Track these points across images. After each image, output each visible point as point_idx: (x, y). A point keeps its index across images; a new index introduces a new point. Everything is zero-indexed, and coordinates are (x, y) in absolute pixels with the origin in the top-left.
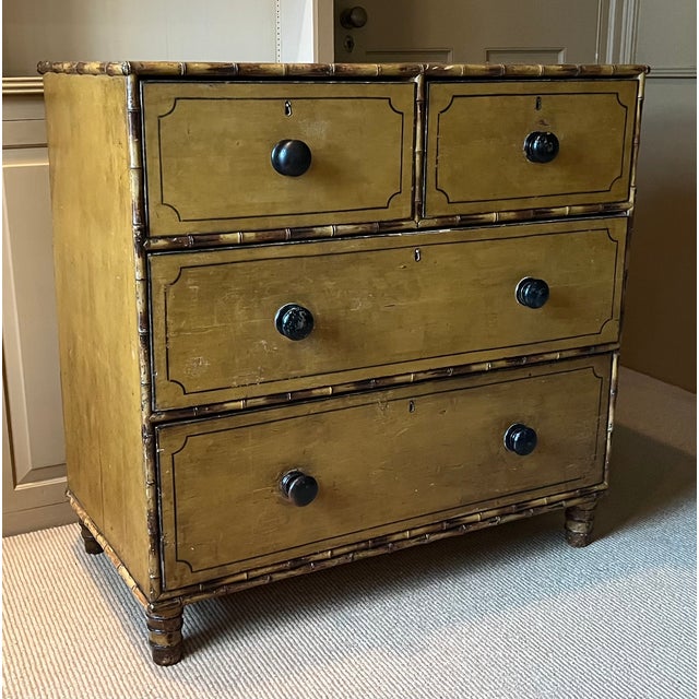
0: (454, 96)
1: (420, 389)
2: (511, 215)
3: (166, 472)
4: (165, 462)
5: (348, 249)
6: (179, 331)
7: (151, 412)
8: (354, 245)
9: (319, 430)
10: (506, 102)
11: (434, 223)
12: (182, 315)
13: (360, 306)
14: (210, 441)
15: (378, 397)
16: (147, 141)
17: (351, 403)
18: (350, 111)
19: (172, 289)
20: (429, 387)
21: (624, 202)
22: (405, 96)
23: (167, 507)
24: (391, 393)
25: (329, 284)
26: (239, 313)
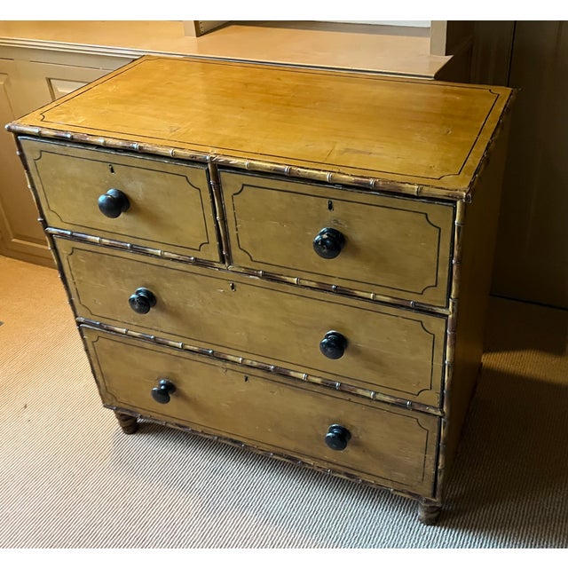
0: (243, 185)
1: (252, 371)
2: (313, 284)
3: (91, 349)
4: (89, 344)
5: (177, 267)
6: (81, 281)
7: (76, 316)
8: (182, 266)
9: (180, 366)
10: (295, 198)
11: (242, 270)
12: (79, 274)
13: (194, 306)
14: (112, 343)
15: (220, 363)
16: (31, 172)
17: (199, 359)
18: (157, 180)
19: (70, 258)
20: (260, 373)
21: (442, 308)
22: (200, 177)
23: (95, 365)
24: (228, 365)
25: (167, 285)
26: (112, 282)
